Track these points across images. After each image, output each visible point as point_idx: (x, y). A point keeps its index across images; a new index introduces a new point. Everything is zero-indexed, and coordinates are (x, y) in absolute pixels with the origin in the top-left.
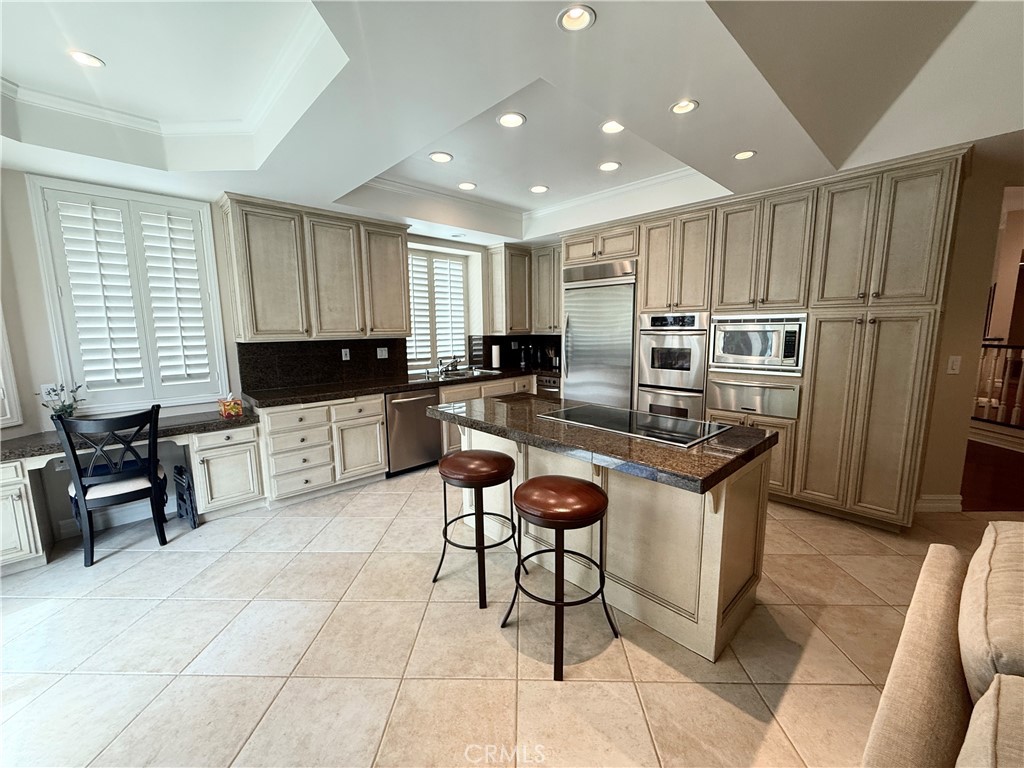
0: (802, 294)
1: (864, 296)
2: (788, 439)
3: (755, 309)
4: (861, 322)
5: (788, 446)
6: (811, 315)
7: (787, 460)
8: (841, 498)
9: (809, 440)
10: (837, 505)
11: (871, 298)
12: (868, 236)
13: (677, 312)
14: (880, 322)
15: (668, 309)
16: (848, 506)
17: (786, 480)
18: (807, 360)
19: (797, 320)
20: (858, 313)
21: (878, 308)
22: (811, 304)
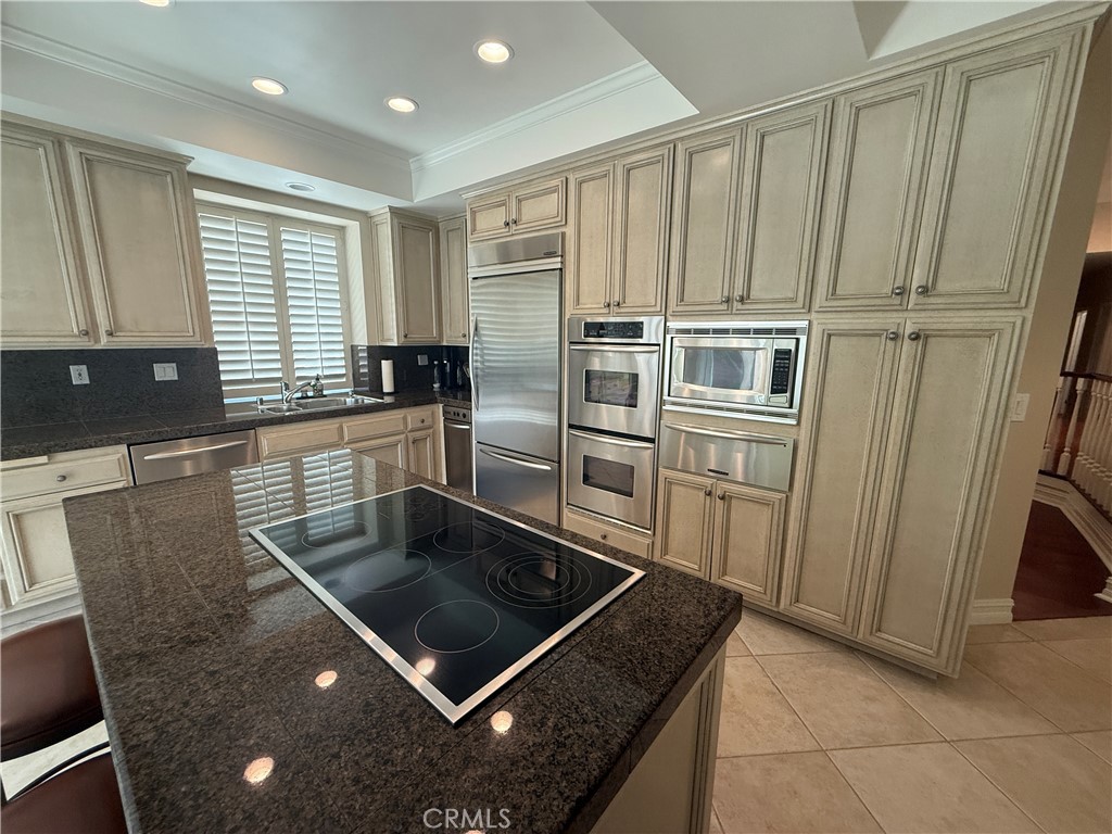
0: (802, 289)
1: (902, 292)
2: (775, 522)
3: (729, 313)
4: (895, 337)
5: (774, 533)
6: (815, 323)
7: (772, 555)
8: (850, 621)
9: (806, 526)
10: (844, 631)
11: (913, 296)
12: (915, 185)
13: (619, 314)
14: (927, 337)
15: (606, 311)
16: (860, 636)
17: (769, 584)
18: (806, 398)
19: (793, 331)
20: (891, 321)
21: (923, 314)
22: (816, 306)
